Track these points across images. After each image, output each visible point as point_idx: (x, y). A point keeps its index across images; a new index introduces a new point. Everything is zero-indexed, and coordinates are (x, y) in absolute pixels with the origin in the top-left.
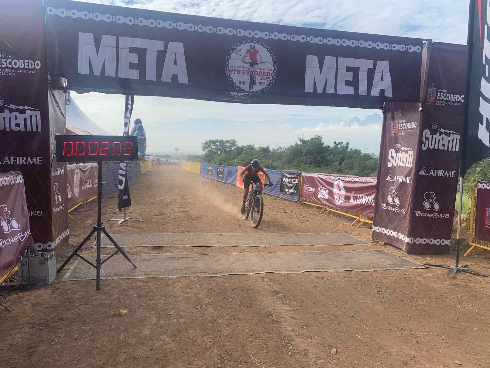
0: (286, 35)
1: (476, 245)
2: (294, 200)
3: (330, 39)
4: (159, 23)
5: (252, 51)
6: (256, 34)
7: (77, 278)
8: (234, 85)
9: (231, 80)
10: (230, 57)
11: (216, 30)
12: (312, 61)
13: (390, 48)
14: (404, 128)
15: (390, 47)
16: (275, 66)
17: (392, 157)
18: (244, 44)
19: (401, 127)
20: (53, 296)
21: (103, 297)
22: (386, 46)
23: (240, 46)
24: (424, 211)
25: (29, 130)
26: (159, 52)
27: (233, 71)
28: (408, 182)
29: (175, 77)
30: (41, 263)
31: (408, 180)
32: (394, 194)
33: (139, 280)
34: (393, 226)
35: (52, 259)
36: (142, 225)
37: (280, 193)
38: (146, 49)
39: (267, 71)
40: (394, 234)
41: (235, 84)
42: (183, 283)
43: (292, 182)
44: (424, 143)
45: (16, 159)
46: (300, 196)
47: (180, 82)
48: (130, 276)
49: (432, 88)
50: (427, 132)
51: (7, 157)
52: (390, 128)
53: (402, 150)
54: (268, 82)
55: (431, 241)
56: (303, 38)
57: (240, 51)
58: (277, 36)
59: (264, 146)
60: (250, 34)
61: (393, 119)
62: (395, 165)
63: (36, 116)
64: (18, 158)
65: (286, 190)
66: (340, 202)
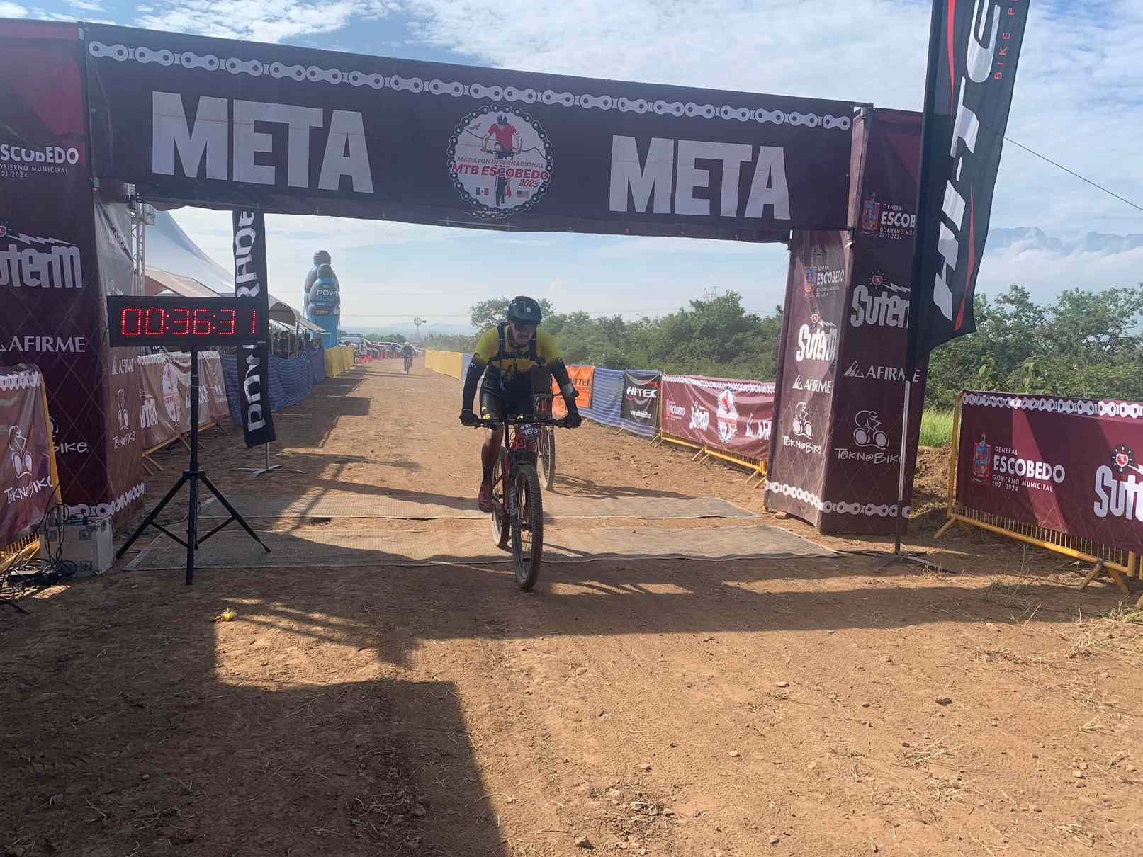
0: (571, 97)
1: (957, 516)
2: (646, 435)
3: (661, 103)
4: (313, 74)
5: (501, 128)
6: (510, 94)
7: (153, 566)
8: (466, 196)
9: (459, 186)
10: (457, 141)
11: (427, 86)
12: (624, 147)
13: (786, 121)
14: (826, 282)
15: (787, 118)
16: (549, 157)
17: (805, 341)
18: (486, 113)
19: (821, 279)
20: (105, 592)
21: (197, 595)
22: (778, 117)
23: (476, 117)
24: (854, 448)
25: (58, 284)
26: (312, 130)
27: (464, 168)
28: (827, 391)
29: (346, 181)
30: (85, 536)
31: (828, 388)
32: (802, 416)
33: (270, 571)
34: (802, 480)
35: (103, 529)
36: (301, 481)
37: (620, 421)
38: (287, 125)
39: (534, 169)
40: (802, 495)
41: (468, 194)
42: (353, 576)
43: (645, 395)
44: (855, 313)
45: (34, 341)
46: (658, 426)
47: (355, 190)
48: (255, 564)
49: (872, 201)
50: (862, 289)
51: (15, 338)
52: (802, 282)
53: (820, 327)
54: (536, 191)
55: (869, 509)
56: (606, 103)
57: (476, 127)
58: (552, 98)
59: (610, 317)
60: (497, 93)
61: (807, 264)
62: (808, 357)
63: (72, 257)
64: (38, 339)
65: (633, 413)
66: (730, 436)
